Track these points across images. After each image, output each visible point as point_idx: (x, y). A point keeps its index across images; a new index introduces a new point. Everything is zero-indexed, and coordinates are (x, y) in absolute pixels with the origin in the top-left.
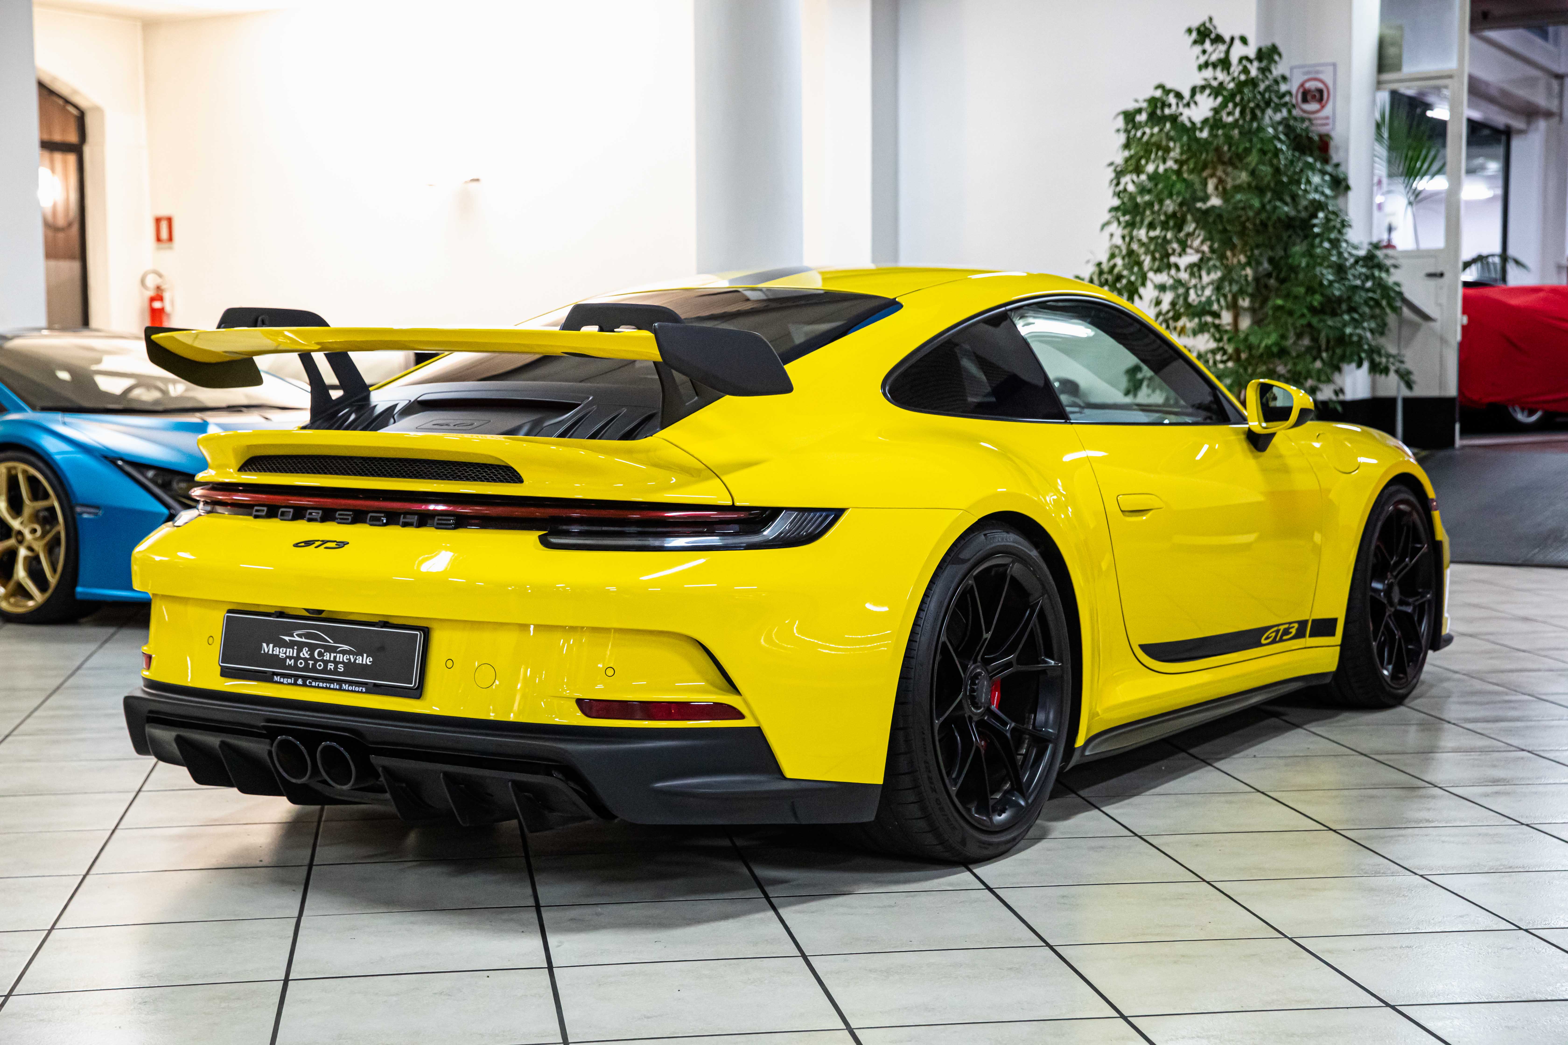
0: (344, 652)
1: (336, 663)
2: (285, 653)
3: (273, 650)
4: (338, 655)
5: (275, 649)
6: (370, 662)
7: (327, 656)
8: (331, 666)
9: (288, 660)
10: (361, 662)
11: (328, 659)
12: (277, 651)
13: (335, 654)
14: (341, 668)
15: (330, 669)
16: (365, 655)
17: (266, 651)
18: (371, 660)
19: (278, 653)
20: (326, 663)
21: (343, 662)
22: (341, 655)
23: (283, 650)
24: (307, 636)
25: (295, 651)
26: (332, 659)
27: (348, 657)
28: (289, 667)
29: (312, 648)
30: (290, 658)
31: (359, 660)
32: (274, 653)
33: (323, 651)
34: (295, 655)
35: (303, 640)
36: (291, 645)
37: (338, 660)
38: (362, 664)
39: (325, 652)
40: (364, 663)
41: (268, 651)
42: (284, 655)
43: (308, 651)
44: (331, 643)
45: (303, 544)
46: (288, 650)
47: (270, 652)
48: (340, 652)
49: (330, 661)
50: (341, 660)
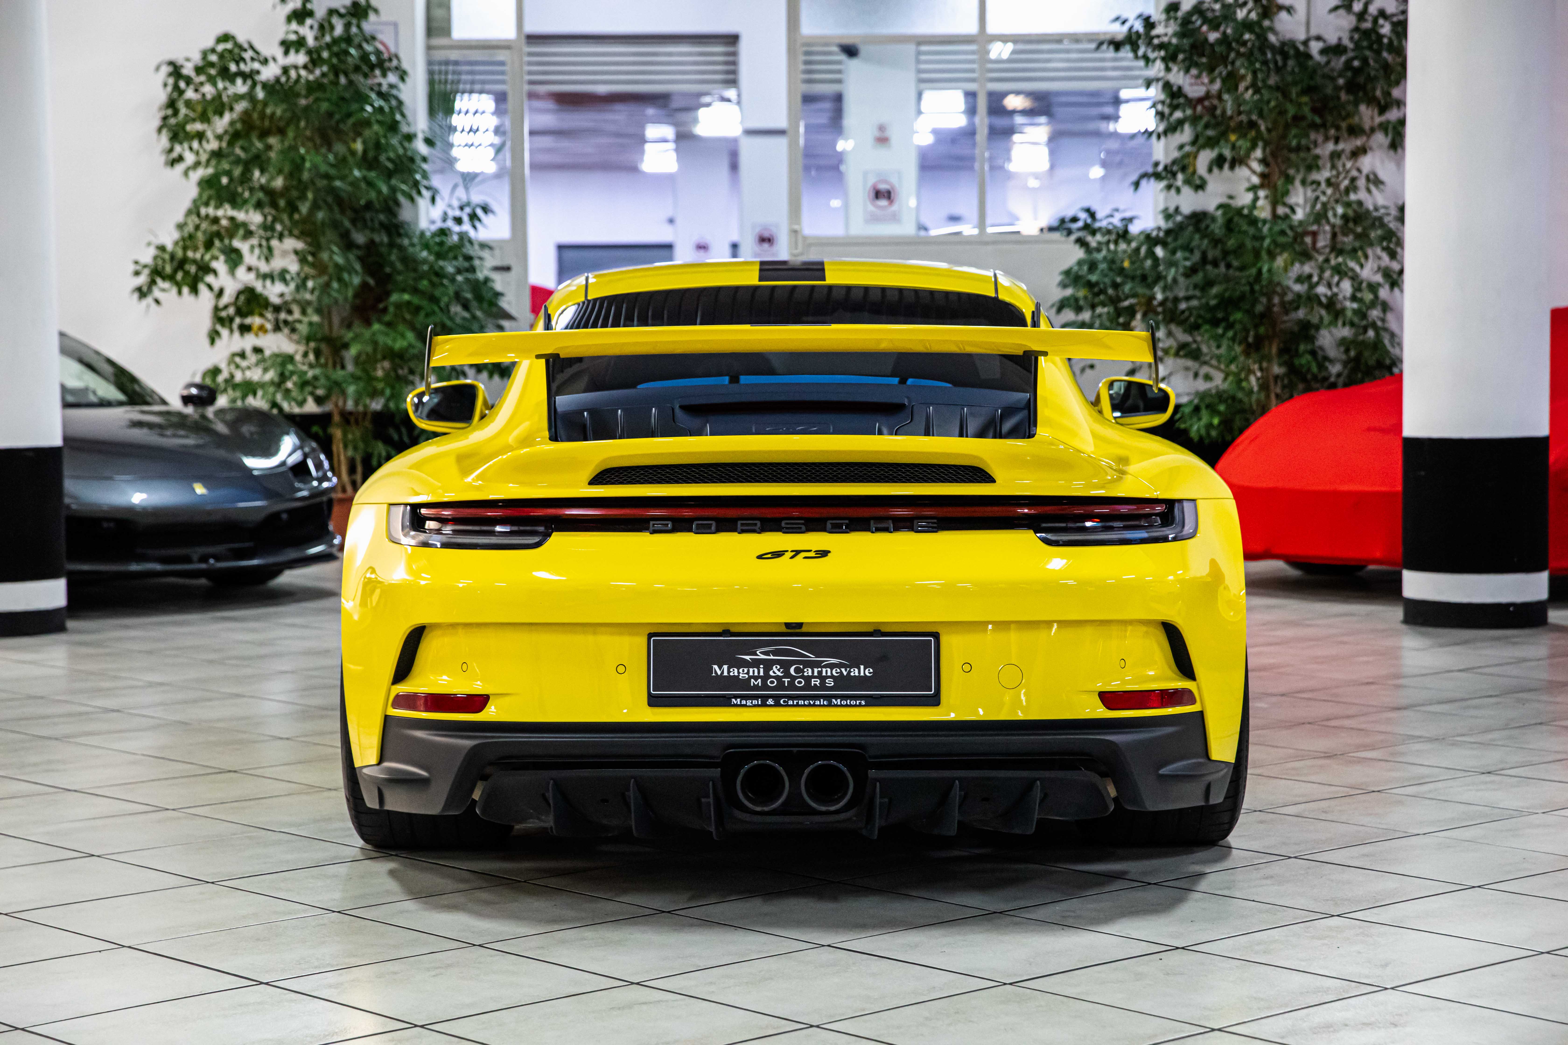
0: (832, 666)
1: (823, 679)
2: (748, 673)
3: (729, 672)
4: (824, 670)
5: (731, 670)
6: (870, 673)
7: (808, 672)
8: (815, 682)
9: (752, 680)
10: (857, 674)
11: (810, 674)
12: (734, 672)
13: (820, 669)
14: (830, 683)
15: (815, 685)
16: (862, 667)
17: (719, 672)
18: (871, 671)
19: (736, 674)
20: (808, 679)
21: (832, 676)
22: (829, 670)
23: (743, 671)
24: (775, 653)
25: (762, 670)
26: (816, 674)
27: (839, 671)
28: (756, 688)
29: (785, 666)
30: (756, 678)
31: (855, 672)
32: (731, 674)
33: (801, 667)
34: (762, 674)
35: (772, 657)
36: (756, 663)
37: (824, 674)
38: (859, 676)
39: (804, 668)
40: (862, 674)
41: (723, 672)
42: (747, 676)
43: (781, 668)
44: (812, 657)
45: (769, 556)
46: (751, 670)
47: (726, 674)
48: (826, 666)
49: (813, 677)
50: (829, 674)
